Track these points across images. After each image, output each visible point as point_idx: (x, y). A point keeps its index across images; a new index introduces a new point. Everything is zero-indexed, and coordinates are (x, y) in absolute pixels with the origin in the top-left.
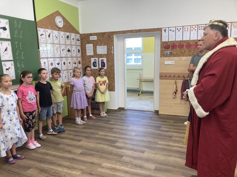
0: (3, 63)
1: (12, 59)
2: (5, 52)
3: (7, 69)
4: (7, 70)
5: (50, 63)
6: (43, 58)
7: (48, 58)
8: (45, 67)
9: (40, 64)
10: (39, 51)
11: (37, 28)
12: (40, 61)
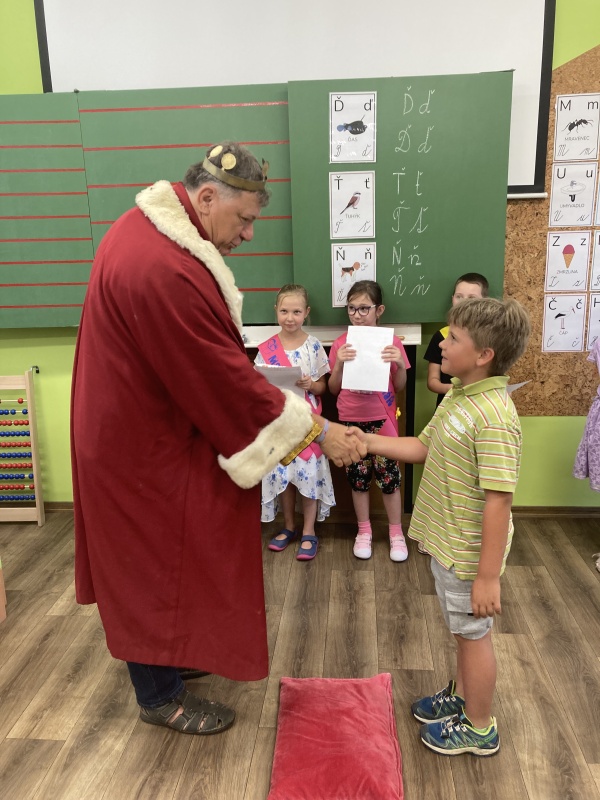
0: (335, 247)
1: (371, 233)
2: (351, 208)
3: (346, 270)
4: (347, 274)
6: (562, 229)
7: (593, 228)
8: (570, 269)
9: (543, 253)
10: (546, 201)
11: (555, 97)
12: (544, 244)
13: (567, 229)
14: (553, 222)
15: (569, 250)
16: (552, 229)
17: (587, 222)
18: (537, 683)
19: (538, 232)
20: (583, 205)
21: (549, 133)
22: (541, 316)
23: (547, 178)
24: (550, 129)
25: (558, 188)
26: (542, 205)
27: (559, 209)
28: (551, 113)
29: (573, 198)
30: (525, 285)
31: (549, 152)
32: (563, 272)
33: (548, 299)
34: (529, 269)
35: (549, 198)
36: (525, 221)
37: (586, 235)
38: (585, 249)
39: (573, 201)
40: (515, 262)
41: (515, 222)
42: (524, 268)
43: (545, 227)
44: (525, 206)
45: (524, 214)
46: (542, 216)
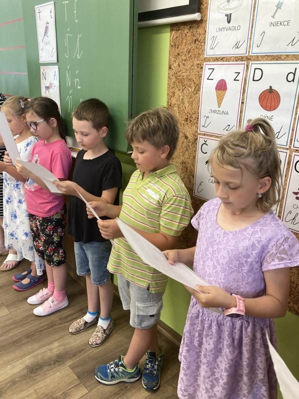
0: (42, 70)
1: (55, 58)
2: (46, 36)
3: (47, 88)
5: (256, 89)
6: (217, 59)
7: (248, 59)
8: (221, 109)
9: (198, 87)
12: (200, 77)
13: (222, 59)
14: (209, 52)
15: (222, 86)
16: (208, 60)
17: (242, 51)
19: (196, 62)
20: (238, 28)
22: (194, 157)
25: (214, 7)
26: (200, 30)
27: (216, 34)
29: (229, 18)
30: (183, 122)
32: (215, 111)
33: (201, 141)
34: (187, 105)
35: (206, 20)
36: (185, 49)
37: (240, 68)
38: (238, 85)
39: (229, 22)
40: (176, 96)
41: (177, 51)
42: (183, 103)
43: (202, 57)
44: (186, 31)
45: (184, 41)
46: (199, 42)
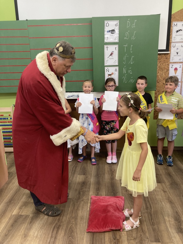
0: (106, 68)
2: (111, 56)
3: (109, 75)
9: (168, 70)
10: (169, 54)
11: (172, 23)
12: (169, 67)
13: (176, 63)
14: (171, 61)
15: (176, 69)
16: (171, 63)
17: (181, 61)
18: (169, 197)
19: (167, 64)
20: (180, 56)
21: (171, 34)
23: (170, 47)
24: (171, 32)
25: (173, 50)
26: (168, 56)
27: (173, 57)
28: (171, 27)
29: (177, 53)
30: (163, 80)
31: (170, 39)
34: (164, 75)
35: (170, 53)
36: (163, 60)
37: (181, 65)
38: (181, 69)
39: (177, 54)
40: (160, 73)
41: (160, 61)
42: (162, 75)
43: (169, 62)
44: (163, 56)
45: (162, 58)
46: (168, 59)
